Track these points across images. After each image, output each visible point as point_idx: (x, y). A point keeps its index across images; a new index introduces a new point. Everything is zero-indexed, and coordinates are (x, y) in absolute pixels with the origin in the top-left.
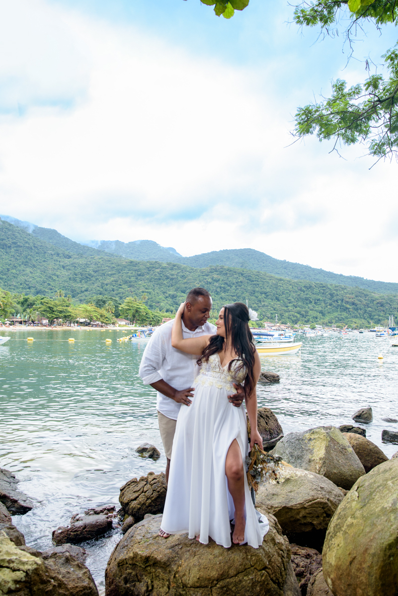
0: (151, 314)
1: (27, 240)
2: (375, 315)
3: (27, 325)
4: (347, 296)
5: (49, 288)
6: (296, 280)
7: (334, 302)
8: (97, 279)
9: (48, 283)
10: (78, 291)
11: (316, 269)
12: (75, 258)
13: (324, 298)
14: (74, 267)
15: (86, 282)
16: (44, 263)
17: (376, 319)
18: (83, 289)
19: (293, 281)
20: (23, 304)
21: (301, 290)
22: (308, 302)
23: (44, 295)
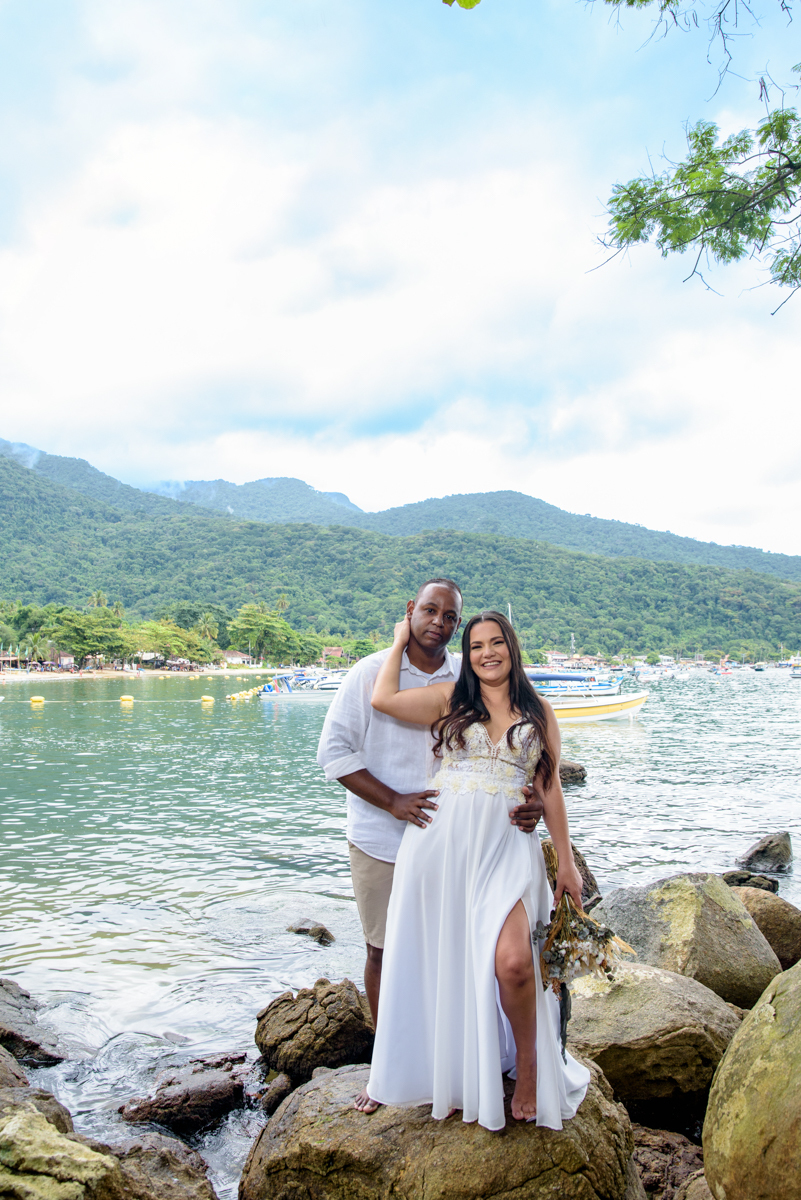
0: (297, 640)
1: (22, 483)
2: (788, 632)
3: (28, 669)
4: (727, 589)
5: (75, 587)
6: (613, 559)
7: (698, 603)
8: (177, 566)
9: (72, 577)
10: (138, 592)
11: (657, 532)
12: (129, 521)
13: (676, 596)
14: (126, 541)
15: (154, 573)
16: (61, 534)
17: (791, 638)
18: (148, 588)
19: (607, 561)
20: (17, 623)
21: (625, 579)
22: (641, 604)
23: (64, 602)
